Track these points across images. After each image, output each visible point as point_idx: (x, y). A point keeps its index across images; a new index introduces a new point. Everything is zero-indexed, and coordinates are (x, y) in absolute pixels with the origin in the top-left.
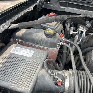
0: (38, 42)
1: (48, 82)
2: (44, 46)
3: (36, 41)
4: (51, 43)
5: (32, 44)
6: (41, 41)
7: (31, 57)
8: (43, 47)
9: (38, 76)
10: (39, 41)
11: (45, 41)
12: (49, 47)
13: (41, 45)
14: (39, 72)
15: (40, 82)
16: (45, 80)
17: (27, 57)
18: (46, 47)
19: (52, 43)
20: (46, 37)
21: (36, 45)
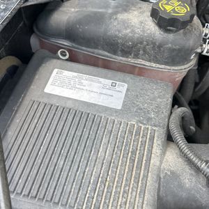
0: (128, 47)
1: (193, 192)
2: (150, 61)
3: (123, 45)
4: (174, 50)
5: (106, 53)
6: (141, 43)
7: (120, 108)
8: (143, 62)
9: (162, 176)
10: (134, 45)
11: (154, 44)
12: (166, 64)
13: (136, 56)
14: (161, 162)
15: (166, 196)
16: (181, 186)
17: (106, 109)
18: (154, 65)
19: (179, 50)
20: (157, 28)
21: (120, 59)
